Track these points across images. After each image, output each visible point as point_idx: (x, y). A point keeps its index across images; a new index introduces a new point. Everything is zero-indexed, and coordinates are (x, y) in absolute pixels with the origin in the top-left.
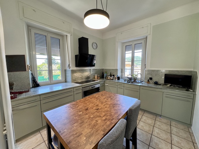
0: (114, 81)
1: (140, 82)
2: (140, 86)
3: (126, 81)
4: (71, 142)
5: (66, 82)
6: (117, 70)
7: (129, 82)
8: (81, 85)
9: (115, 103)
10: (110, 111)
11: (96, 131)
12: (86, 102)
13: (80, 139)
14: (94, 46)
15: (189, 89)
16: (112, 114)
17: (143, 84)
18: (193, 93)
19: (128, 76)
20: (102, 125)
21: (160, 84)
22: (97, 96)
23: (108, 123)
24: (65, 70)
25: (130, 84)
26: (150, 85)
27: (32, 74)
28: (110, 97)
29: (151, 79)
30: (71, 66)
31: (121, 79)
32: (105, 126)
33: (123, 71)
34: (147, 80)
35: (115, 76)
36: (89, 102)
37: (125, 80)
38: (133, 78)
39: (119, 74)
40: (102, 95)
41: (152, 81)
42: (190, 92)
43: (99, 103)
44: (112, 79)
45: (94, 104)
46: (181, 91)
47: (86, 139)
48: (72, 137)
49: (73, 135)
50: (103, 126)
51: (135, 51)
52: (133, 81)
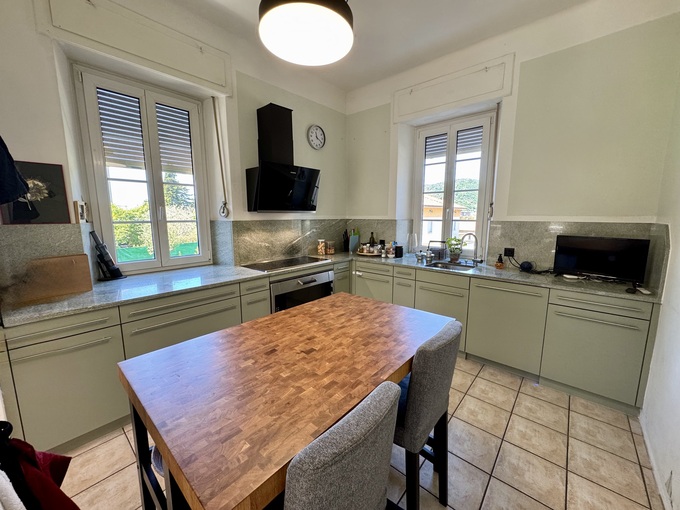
0: (383, 260)
1: (470, 263)
2: (470, 277)
3: (425, 261)
4: (196, 459)
5: (215, 262)
6: (393, 223)
7: (435, 265)
8: (266, 273)
9: (373, 331)
10: (352, 358)
11: (291, 424)
12: (275, 328)
13: (230, 447)
14: (313, 138)
15: (640, 286)
16: (359, 367)
17: (480, 270)
18: (651, 299)
19: (433, 245)
20: (316, 402)
21: (539, 270)
22: (316, 309)
23: (339, 396)
24: (213, 223)
25: (437, 271)
26: (506, 274)
27: (92, 233)
28: (361, 312)
29: (510, 252)
30: (230, 207)
31: (407, 255)
32: (325, 407)
33: (413, 226)
34: (496, 259)
35: (387, 246)
36: (282, 328)
37: (421, 259)
38: (449, 252)
39: (401, 239)
40: (332, 306)
41: (513, 262)
42: (641, 298)
43: (318, 332)
44: (376, 253)
45: (300, 336)
46: (610, 294)
47: (250, 449)
48: (203, 443)
49: (208, 435)
50: (318, 406)
51: (459, 157)
52: (449, 259)
